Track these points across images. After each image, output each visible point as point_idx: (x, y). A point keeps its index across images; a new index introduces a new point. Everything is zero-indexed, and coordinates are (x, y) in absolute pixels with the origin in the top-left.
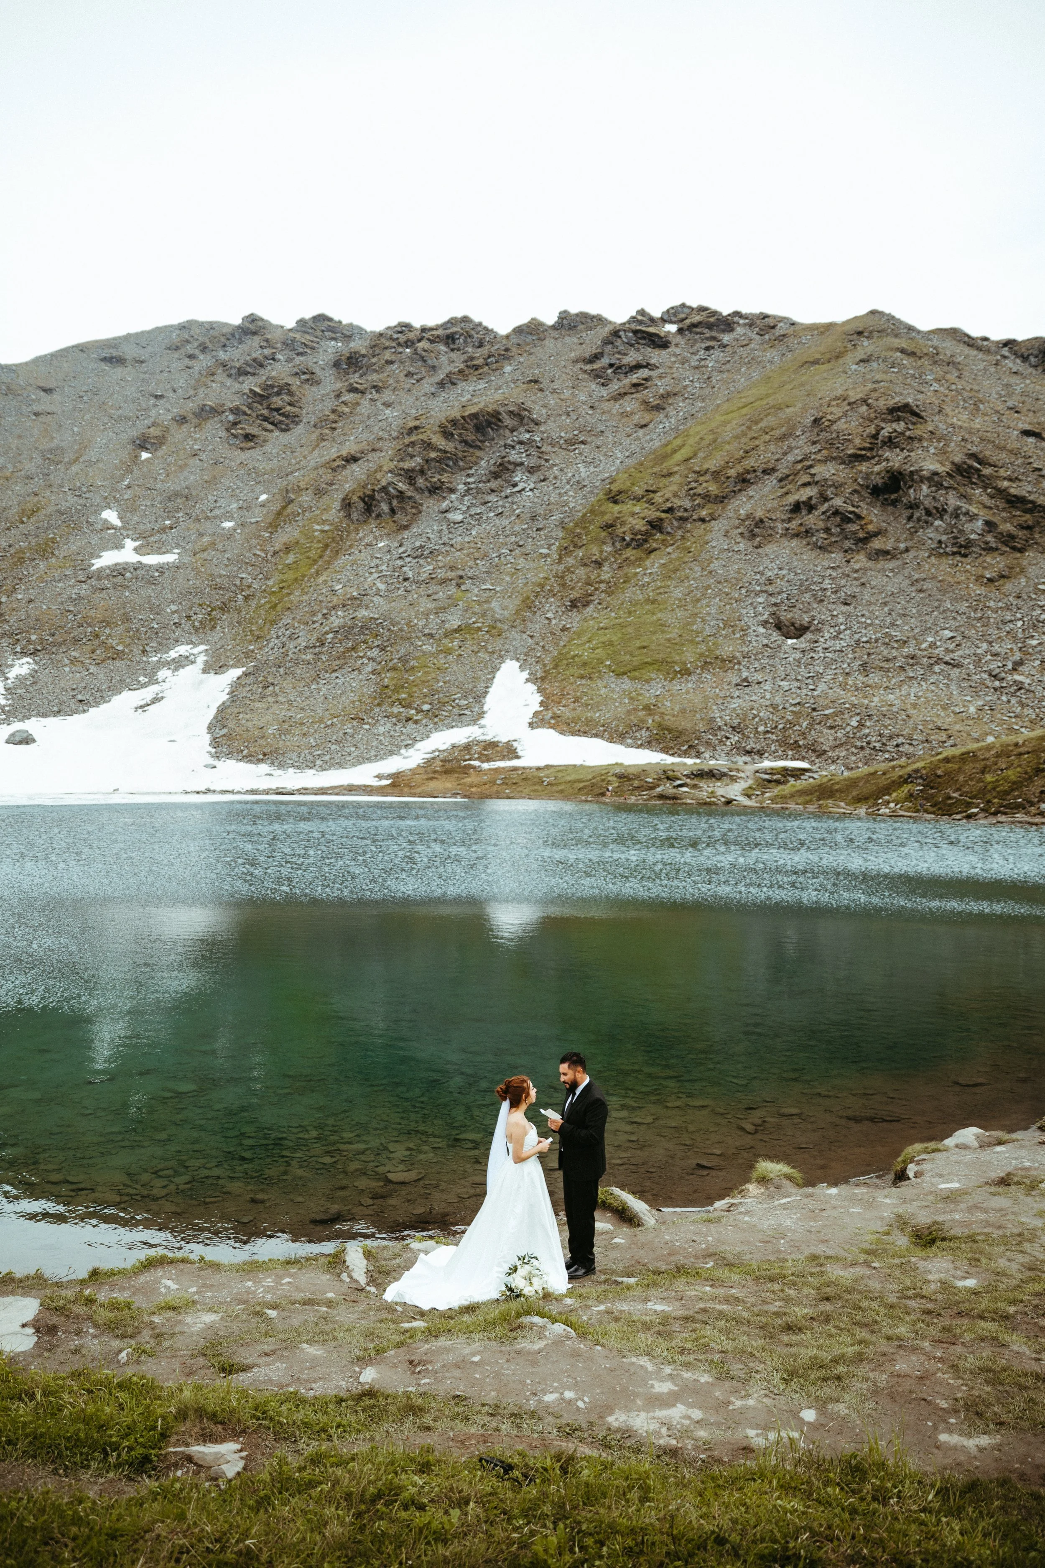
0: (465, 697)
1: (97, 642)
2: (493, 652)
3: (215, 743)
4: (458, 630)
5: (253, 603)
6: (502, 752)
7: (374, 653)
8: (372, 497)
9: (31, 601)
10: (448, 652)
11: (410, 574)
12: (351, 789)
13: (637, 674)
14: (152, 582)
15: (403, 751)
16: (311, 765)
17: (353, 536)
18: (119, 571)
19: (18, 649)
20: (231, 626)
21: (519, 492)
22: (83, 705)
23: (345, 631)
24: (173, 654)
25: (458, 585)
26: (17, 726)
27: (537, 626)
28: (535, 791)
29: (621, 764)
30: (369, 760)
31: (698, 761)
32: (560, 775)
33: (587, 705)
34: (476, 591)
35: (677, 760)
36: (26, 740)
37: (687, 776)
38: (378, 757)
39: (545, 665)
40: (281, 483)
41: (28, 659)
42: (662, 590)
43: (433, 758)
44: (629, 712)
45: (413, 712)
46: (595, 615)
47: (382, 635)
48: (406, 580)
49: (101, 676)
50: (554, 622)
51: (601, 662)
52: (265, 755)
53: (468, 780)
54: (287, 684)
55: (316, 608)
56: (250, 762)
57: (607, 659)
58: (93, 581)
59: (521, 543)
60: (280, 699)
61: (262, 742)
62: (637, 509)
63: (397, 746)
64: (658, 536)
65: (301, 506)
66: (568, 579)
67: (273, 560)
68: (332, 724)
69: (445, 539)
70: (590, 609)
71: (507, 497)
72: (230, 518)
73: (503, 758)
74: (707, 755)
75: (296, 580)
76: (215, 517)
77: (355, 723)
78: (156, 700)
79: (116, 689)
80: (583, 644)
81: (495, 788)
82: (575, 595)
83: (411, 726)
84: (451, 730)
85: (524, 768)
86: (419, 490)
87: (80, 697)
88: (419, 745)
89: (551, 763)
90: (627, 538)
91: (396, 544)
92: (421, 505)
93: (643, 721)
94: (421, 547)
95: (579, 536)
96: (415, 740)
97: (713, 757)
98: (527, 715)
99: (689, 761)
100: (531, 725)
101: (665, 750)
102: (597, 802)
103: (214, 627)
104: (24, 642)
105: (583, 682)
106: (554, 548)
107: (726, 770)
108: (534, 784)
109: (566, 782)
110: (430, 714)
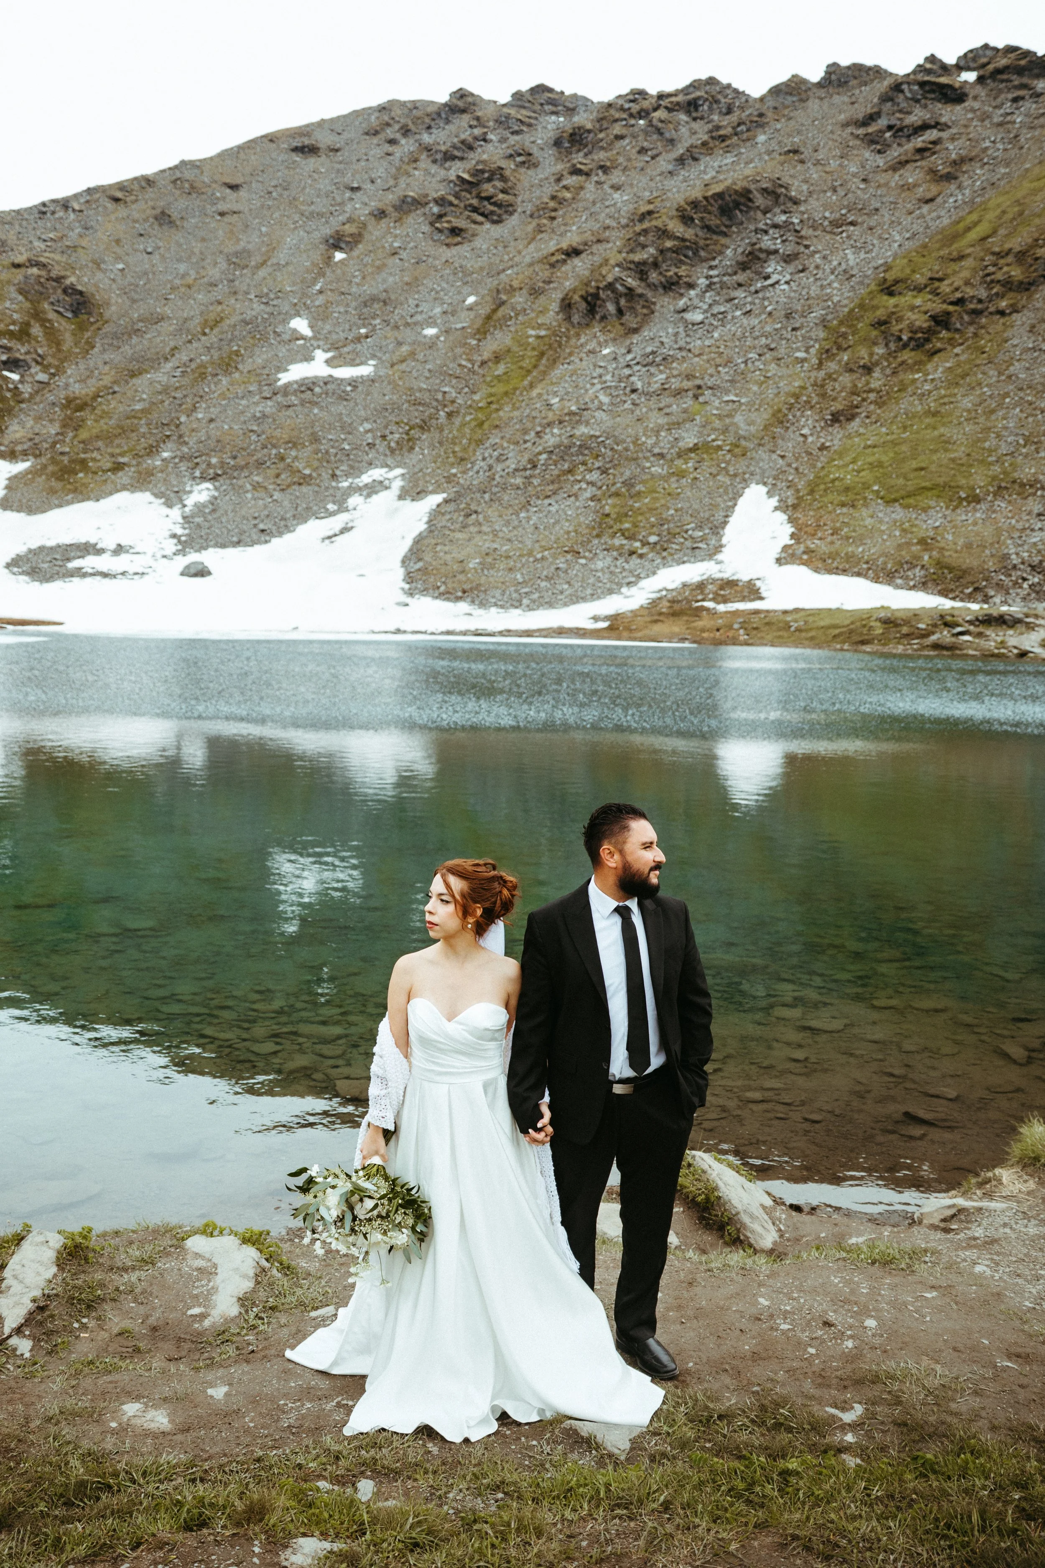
0: (700, 527)
1: (281, 465)
2: (735, 475)
3: (409, 578)
4: (695, 449)
5: (457, 421)
6: (742, 592)
7: (594, 476)
8: (596, 296)
9: (211, 420)
10: (681, 474)
11: (639, 385)
12: (561, 632)
13: (911, 501)
14: (344, 397)
15: (624, 590)
16: (517, 604)
17: (573, 341)
18: (307, 386)
19: (197, 473)
20: (432, 447)
21: (772, 285)
22: (264, 535)
23: (562, 452)
24: (365, 479)
25: (696, 397)
26: (193, 557)
27: (789, 444)
28: (780, 637)
29: (888, 608)
30: (584, 599)
31: (986, 606)
32: (811, 619)
33: (848, 538)
34: (717, 403)
35: (958, 604)
36: (202, 572)
37: (970, 623)
38: (594, 596)
39: (798, 491)
40: (492, 283)
41: (208, 485)
42: (946, 400)
43: (660, 599)
44: (900, 547)
45: (638, 544)
46: (862, 430)
47: (603, 456)
48: (634, 391)
49: (286, 503)
50: (810, 439)
51: (867, 486)
52: (464, 592)
53: (700, 624)
54: (492, 513)
55: (529, 425)
56: (448, 599)
57: (875, 483)
58: (279, 398)
59: (773, 346)
60: (485, 529)
61: (461, 577)
62: (918, 302)
63: (617, 584)
64: (944, 334)
65: (513, 309)
66: (829, 388)
67: (481, 371)
68: (543, 558)
69: (681, 343)
70: (855, 424)
71: (757, 292)
72: (433, 324)
73: (743, 599)
74: (997, 600)
75: (506, 393)
76: (415, 324)
77: (569, 557)
78: (345, 530)
79: (302, 517)
80: (846, 465)
81: (731, 634)
82: (837, 406)
83: (635, 561)
84: (682, 566)
85: (768, 611)
86: (652, 286)
87: (261, 526)
88: (643, 583)
89: (801, 606)
90: (905, 338)
91: (624, 351)
92: (654, 303)
93: (919, 558)
94: (653, 353)
95: (844, 336)
96: (639, 577)
97: (1005, 602)
98: (775, 550)
99: (975, 607)
100: (779, 561)
101: (944, 593)
102: (856, 651)
103: (412, 448)
104: (204, 466)
105: (845, 510)
106: (813, 351)
107: (1020, 616)
108: (779, 630)
109: (818, 628)
110: (658, 547)
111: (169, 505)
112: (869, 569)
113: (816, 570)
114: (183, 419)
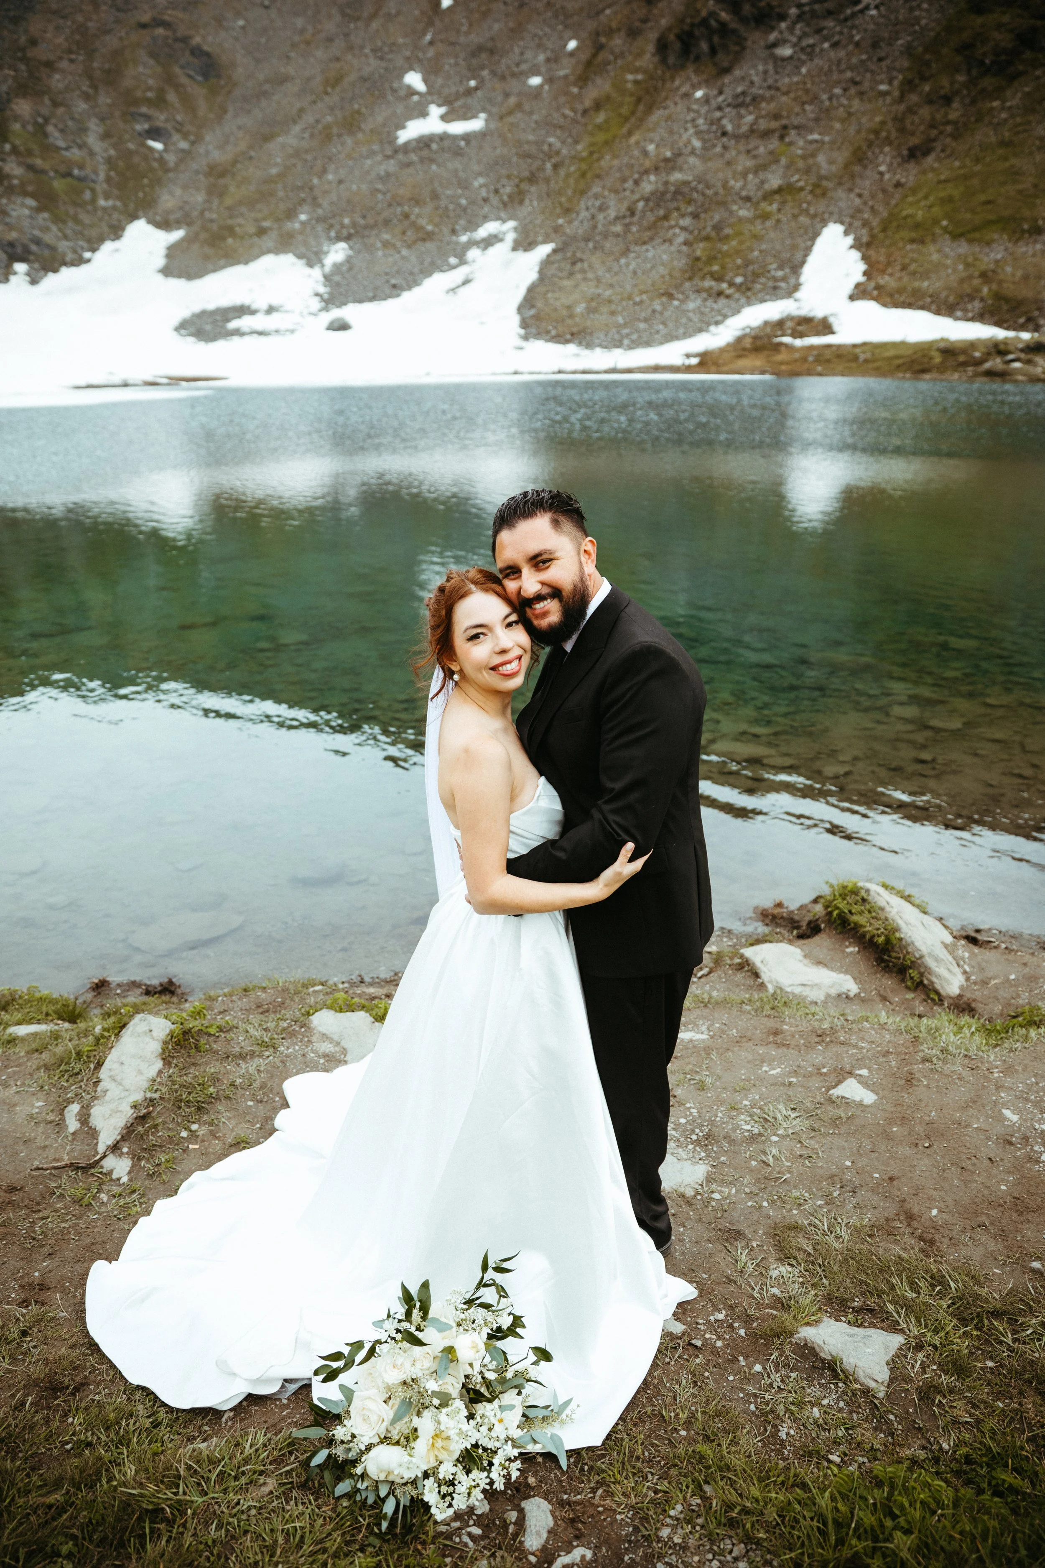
0: (781, 267)
1: (406, 223)
2: (815, 216)
3: (524, 324)
4: (779, 191)
5: (562, 172)
6: (816, 327)
7: (686, 222)
8: (690, 34)
9: (340, 182)
10: (765, 216)
11: (729, 128)
12: (657, 369)
13: (977, 235)
14: (458, 153)
15: (712, 328)
16: (618, 344)
17: (668, 85)
18: (425, 142)
19: (333, 234)
20: (540, 198)
21: (862, 11)
22: (396, 290)
23: (658, 198)
24: (483, 232)
25: (782, 138)
26: (336, 313)
27: (866, 184)
28: (849, 368)
29: (948, 339)
30: (677, 338)
31: (1036, 334)
32: (877, 351)
33: (915, 273)
34: (801, 143)
35: (1011, 334)
36: (344, 326)
37: (1022, 350)
38: (686, 335)
39: (871, 229)
40: (591, 25)
41: (342, 245)
42: (1020, 129)
43: (744, 334)
44: (962, 281)
45: (724, 286)
46: (936, 165)
47: (695, 201)
48: (724, 134)
49: (413, 259)
50: (887, 176)
51: (936, 222)
52: (572, 334)
53: (779, 358)
54: (596, 260)
55: (627, 173)
56: (559, 342)
57: (944, 219)
58: (400, 156)
59: (858, 79)
60: (590, 275)
61: (569, 322)
62: (1006, 19)
63: (706, 323)
64: (1028, 55)
65: (612, 53)
66: (908, 122)
67: (583, 120)
68: (641, 302)
69: (770, 81)
70: (930, 160)
71: (846, 20)
72: (536, 73)
73: (818, 333)
75: (606, 143)
76: (521, 73)
77: (664, 299)
78: (466, 282)
79: (427, 272)
80: (918, 202)
81: (806, 366)
82: (914, 141)
83: (722, 301)
84: (765, 302)
85: (837, 346)
86: (744, 20)
87: (393, 281)
88: (729, 322)
89: (869, 340)
90: (987, 61)
91: (715, 92)
92: (745, 39)
93: (978, 290)
94: (744, 93)
95: (928, 64)
96: (725, 317)
98: (848, 287)
99: (1026, 336)
100: (852, 298)
101: (999, 324)
102: (916, 379)
103: (521, 202)
104: (338, 227)
105: (914, 246)
106: (896, 83)
108: (849, 361)
109: (884, 359)
110: (744, 287)
111: (310, 265)
112: (932, 302)
113: (885, 305)
114: (315, 181)
